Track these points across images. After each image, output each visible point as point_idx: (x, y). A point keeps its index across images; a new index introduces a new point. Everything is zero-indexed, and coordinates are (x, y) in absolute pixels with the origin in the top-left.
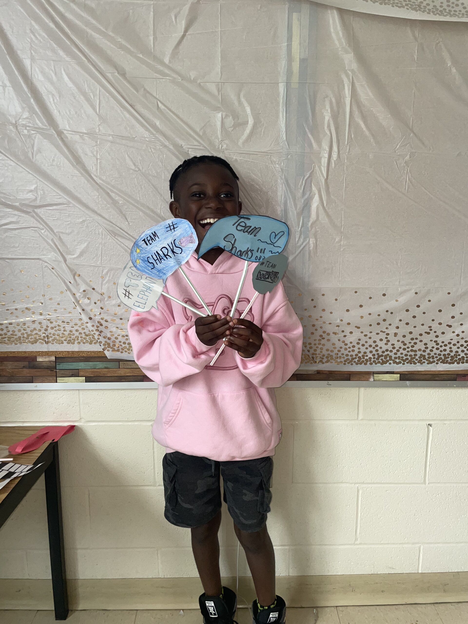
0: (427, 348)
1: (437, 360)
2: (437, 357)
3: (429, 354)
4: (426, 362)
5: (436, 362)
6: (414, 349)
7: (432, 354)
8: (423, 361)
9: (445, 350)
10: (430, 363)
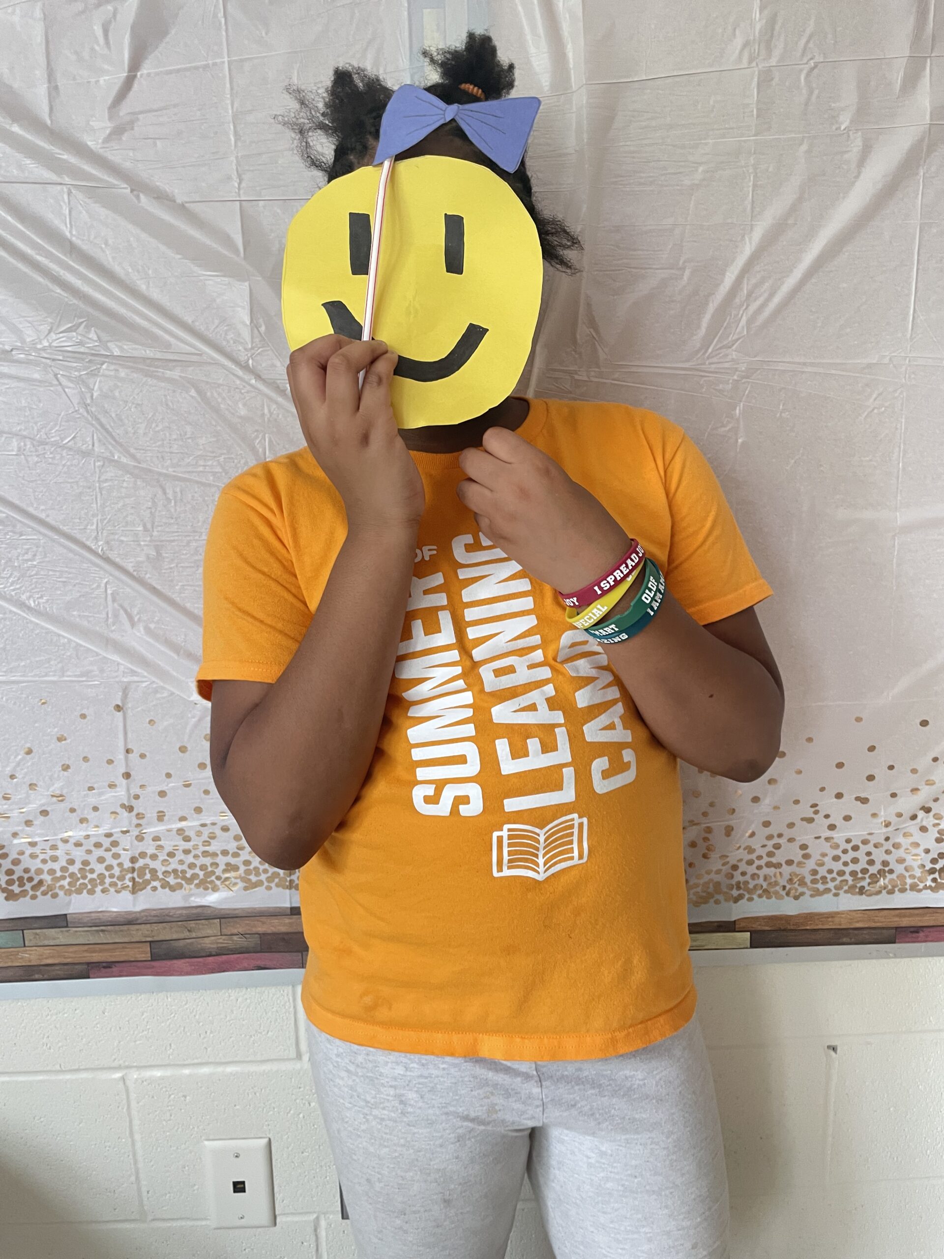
0: (806, 856)
1: (836, 888)
2: (833, 880)
3: (814, 872)
4: (808, 893)
5: (834, 891)
6: (774, 860)
7: (822, 871)
8: (801, 890)
9: (855, 861)
10: (817, 893)
